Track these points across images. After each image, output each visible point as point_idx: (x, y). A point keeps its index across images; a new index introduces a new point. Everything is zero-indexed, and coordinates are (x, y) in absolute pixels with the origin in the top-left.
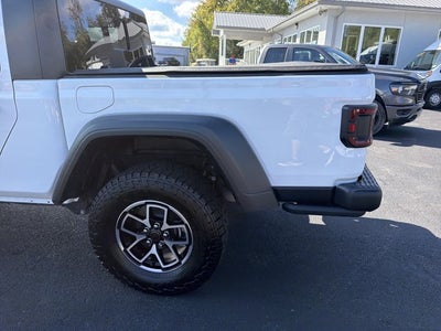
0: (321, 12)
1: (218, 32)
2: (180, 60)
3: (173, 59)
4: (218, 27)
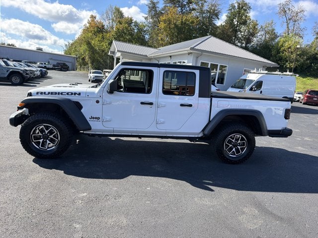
0: (189, 54)
1: (113, 53)
2: (69, 65)
3: (64, 64)
4: (118, 51)
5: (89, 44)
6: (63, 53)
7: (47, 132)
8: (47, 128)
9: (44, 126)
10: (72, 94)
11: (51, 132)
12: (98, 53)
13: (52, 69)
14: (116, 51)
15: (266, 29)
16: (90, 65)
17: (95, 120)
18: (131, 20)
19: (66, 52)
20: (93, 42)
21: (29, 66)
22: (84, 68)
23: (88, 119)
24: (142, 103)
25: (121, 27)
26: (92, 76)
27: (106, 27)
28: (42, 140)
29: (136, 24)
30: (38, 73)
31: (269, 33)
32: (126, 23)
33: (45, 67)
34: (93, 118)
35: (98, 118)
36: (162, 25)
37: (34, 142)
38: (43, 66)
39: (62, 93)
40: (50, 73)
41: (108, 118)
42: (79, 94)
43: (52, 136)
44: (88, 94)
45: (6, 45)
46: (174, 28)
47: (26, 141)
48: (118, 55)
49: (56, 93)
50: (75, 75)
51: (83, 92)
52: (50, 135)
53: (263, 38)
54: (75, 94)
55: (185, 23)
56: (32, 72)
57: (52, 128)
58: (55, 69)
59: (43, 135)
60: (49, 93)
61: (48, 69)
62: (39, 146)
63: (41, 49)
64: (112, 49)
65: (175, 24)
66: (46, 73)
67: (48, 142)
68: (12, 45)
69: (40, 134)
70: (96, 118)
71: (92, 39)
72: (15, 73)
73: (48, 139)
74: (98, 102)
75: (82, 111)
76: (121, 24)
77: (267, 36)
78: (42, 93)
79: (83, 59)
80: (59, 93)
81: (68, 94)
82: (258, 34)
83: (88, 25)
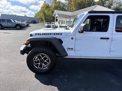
1: (55, 15)
2: (37, 21)
3: (35, 21)
4: (57, 14)
5: (44, 12)
6: (34, 17)
7: (42, 58)
8: (43, 56)
9: (41, 55)
10: (57, 34)
11: (45, 59)
12: (47, 16)
13: (30, 23)
14: (56, 14)
15: (117, 2)
16: (44, 21)
17: (70, 50)
18: (60, 2)
19: (35, 16)
20: (45, 12)
21: (22, 22)
22: (42, 22)
23: (66, 49)
24: (102, 38)
25: (56, 5)
26: (46, 25)
27: (50, 6)
28: (40, 63)
29: (62, 3)
30: (26, 25)
31: (118, 3)
32: (58, 3)
33: (28, 22)
34: (69, 49)
35: (72, 49)
36: (73, 3)
37: (35, 65)
38: (27, 22)
39: (50, 34)
40: (30, 25)
41: (79, 48)
42: (61, 34)
43: (45, 61)
44: (66, 34)
46: (77, 4)
47: (30, 64)
48: (57, 16)
49: (47, 34)
50: (39, 25)
51: (63, 33)
52: (45, 60)
53: (116, 6)
54: (59, 34)
55: (82, 2)
56: (24, 24)
57: (46, 56)
58: (31, 23)
59: (40, 60)
60: (43, 34)
61: (29, 23)
62: (38, 67)
63: (26, 16)
64: (54, 14)
65: (78, 2)
66: (29, 25)
67: (43, 64)
69: (39, 60)
70: (71, 49)
71: (45, 11)
72: (18, 25)
73: (43, 62)
74: (72, 39)
75: (63, 44)
76: (56, 3)
77: (118, 5)
78: (38, 34)
79: (42, 19)
80: (49, 34)
81: (54, 34)
82: (114, 4)
83: (43, 5)
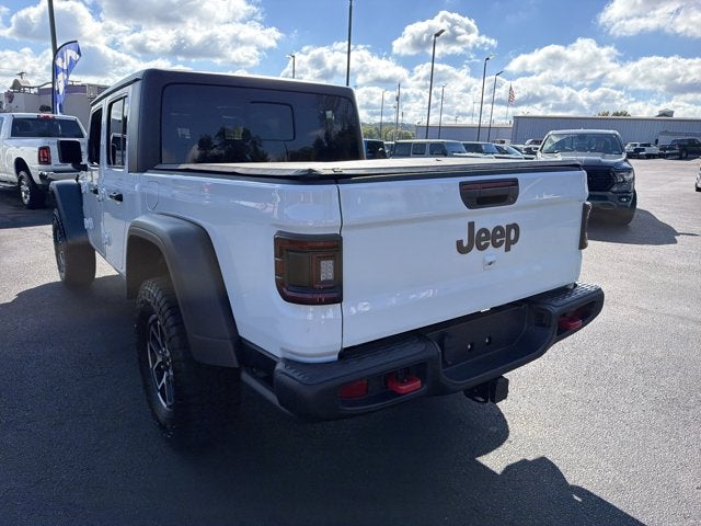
45: (610, 116)
58: (665, 157)
68: (621, 114)
